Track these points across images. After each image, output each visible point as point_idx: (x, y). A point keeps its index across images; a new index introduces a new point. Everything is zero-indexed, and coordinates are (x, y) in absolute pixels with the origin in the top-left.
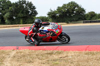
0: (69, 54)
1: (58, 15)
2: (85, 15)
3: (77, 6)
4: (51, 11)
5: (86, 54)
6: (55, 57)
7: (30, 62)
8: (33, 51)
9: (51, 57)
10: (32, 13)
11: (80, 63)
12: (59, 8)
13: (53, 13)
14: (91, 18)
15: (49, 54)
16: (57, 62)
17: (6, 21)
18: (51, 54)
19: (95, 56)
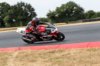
0: (71, 52)
1: (57, 15)
2: (84, 15)
3: (76, 5)
4: (50, 12)
5: (88, 50)
6: (58, 55)
7: (33, 61)
8: (35, 50)
9: (53, 56)
10: (32, 15)
11: (83, 59)
12: (58, 9)
13: (52, 14)
14: (90, 16)
15: (52, 52)
16: (60, 60)
17: (6, 24)
18: (53, 52)
19: (96, 52)
